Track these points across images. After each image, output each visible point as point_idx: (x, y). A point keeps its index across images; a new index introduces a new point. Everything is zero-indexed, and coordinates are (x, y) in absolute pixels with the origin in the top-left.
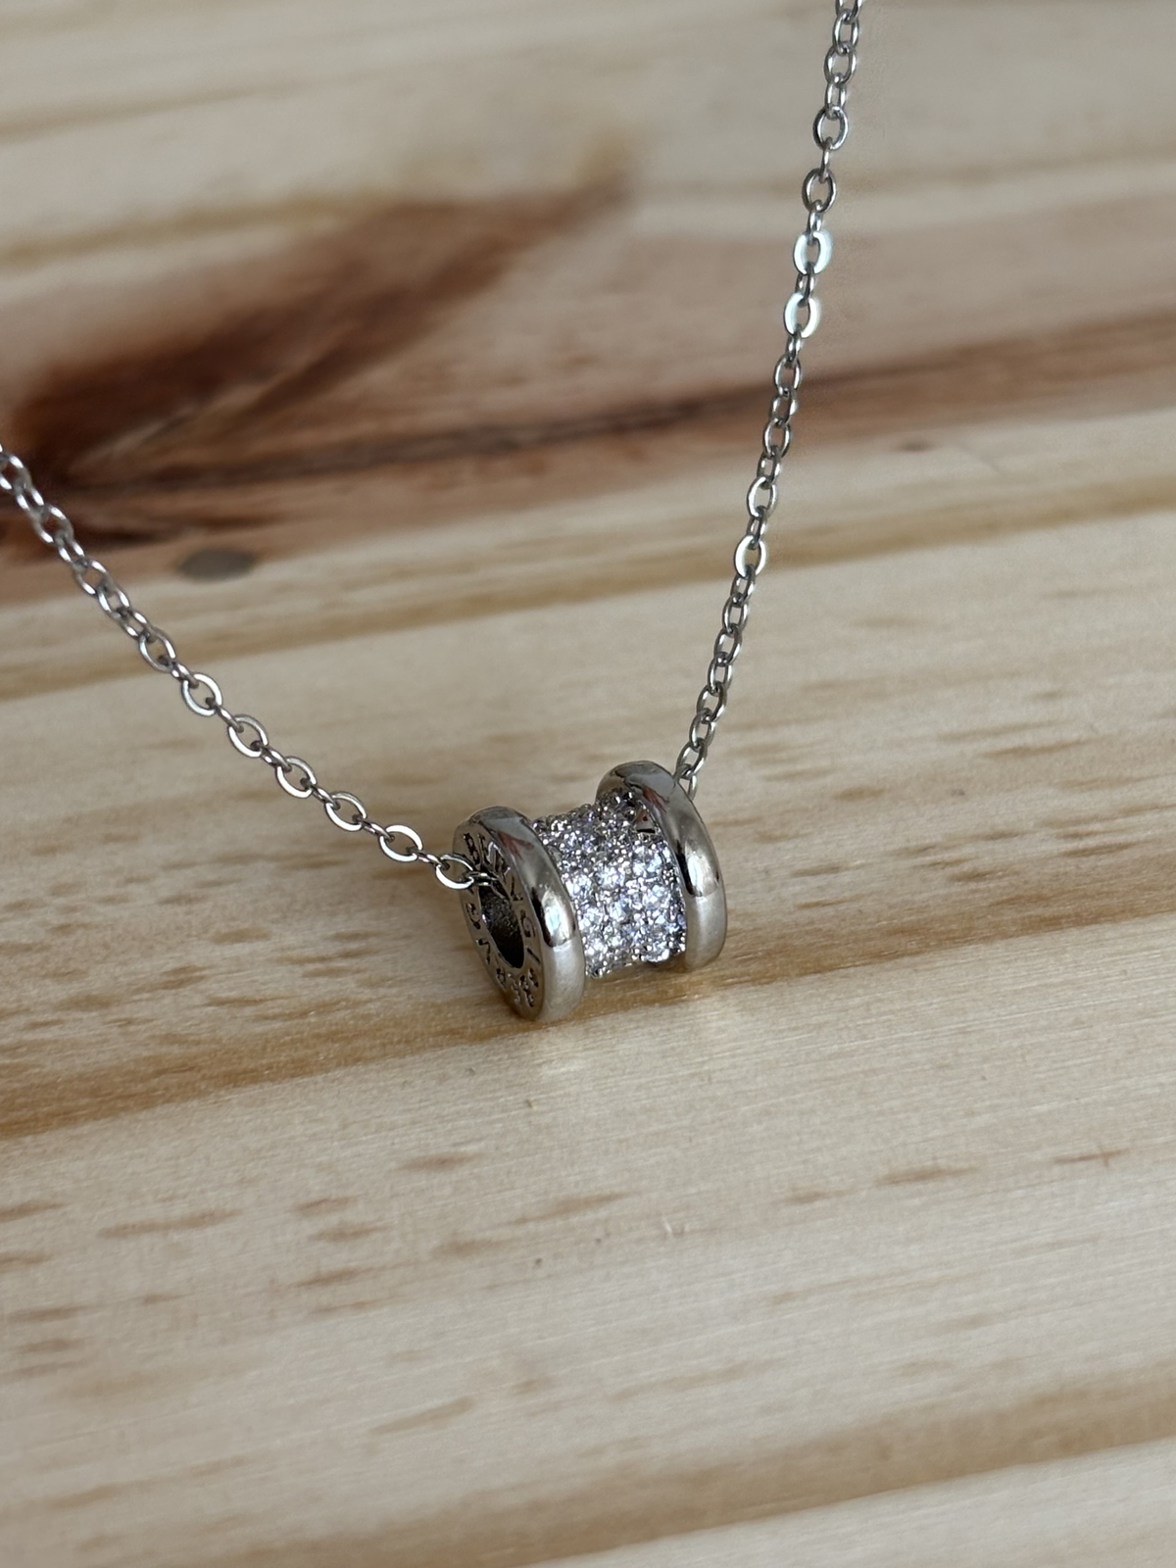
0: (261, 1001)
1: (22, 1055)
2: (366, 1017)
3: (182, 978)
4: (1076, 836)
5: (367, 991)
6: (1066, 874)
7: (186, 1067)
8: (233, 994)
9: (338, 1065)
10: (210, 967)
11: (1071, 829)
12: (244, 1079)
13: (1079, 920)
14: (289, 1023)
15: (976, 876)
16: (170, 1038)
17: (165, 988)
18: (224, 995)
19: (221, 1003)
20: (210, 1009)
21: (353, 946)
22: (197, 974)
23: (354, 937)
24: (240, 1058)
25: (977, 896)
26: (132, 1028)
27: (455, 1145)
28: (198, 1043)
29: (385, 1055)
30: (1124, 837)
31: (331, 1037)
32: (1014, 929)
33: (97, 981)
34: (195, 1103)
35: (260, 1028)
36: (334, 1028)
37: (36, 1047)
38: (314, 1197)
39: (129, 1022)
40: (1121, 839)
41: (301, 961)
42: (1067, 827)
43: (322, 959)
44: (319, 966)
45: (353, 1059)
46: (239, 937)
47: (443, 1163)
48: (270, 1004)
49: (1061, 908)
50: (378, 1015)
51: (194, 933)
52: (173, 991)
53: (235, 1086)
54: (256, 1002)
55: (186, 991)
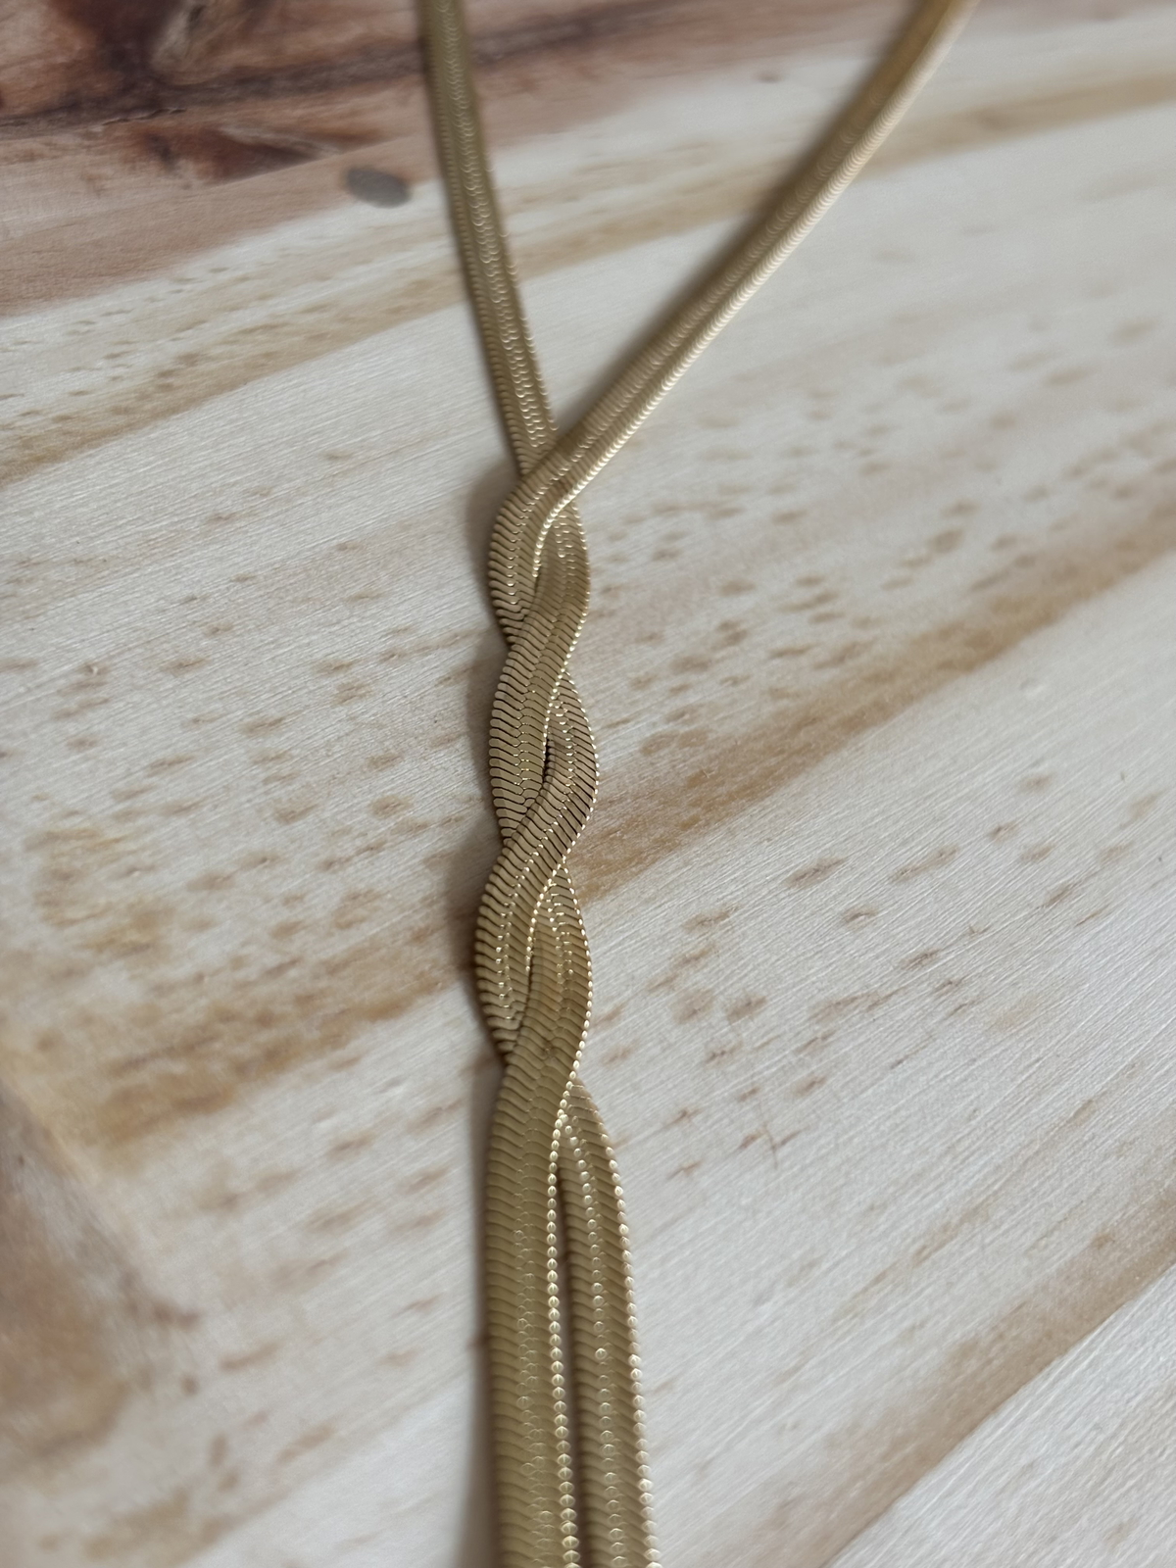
1: (691, 721)
3: (732, 633)
5: (864, 633)
7: (808, 721)
8: (780, 644)
16: (776, 694)
17: (730, 644)
19: (780, 654)
20: (777, 662)
21: (817, 590)
26: (743, 687)
28: (797, 695)
29: (924, 692)
31: (878, 678)
33: (677, 642)
34: (845, 753)
35: (825, 677)
36: (871, 670)
37: (692, 710)
38: (990, 827)
39: (735, 682)
41: (796, 608)
43: (806, 606)
44: (812, 612)
45: (908, 699)
46: (735, 588)
47: (1039, 784)
48: (811, 652)
50: (888, 655)
51: (702, 588)
52: (736, 648)
53: (857, 733)
54: (801, 652)
55: (745, 644)
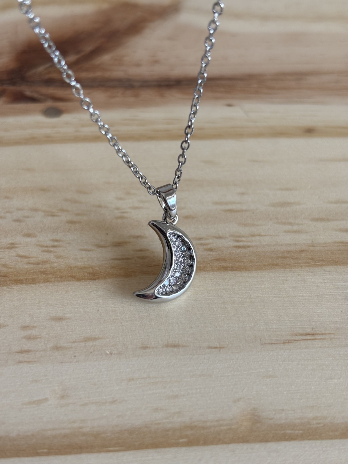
0: (29, 257)
2: (53, 268)
3: (12, 246)
4: (238, 241)
5: (56, 259)
6: (233, 253)
8: (23, 254)
9: (43, 282)
10: (20, 244)
11: (237, 239)
12: (19, 282)
13: (233, 269)
14: (34, 266)
15: (211, 250)
16: (4, 266)
17: (7, 249)
18: (21, 254)
19: (20, 256)
20: (16, 258)
21: (56, 244)
22: (16, 246)
23: (57, 241)
24: (20, 275)
25: (209, 256)
27: (64, 314)
28: (11, 268)
29: (55, 281)
30: (249, 243)
31: (42, 272)
32: (216, 269)
34: (5, 288)
35: (27, 266)
36: (45, 270)
38: (26, 325)
40: (249, 244)
41: (42, 246)
42: (237, 238)
43: (47, 247)
44: (46, 249)
45: (47, 281)
46: (29, 235)
47: (60, 319)
48: (31, 259)
49: (229, 264)
50: (56, 268)
51: (19, 232)
52: (9, 250)
53: (17, 284)
55: (12, 251)
